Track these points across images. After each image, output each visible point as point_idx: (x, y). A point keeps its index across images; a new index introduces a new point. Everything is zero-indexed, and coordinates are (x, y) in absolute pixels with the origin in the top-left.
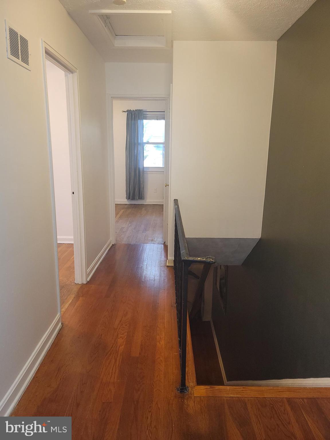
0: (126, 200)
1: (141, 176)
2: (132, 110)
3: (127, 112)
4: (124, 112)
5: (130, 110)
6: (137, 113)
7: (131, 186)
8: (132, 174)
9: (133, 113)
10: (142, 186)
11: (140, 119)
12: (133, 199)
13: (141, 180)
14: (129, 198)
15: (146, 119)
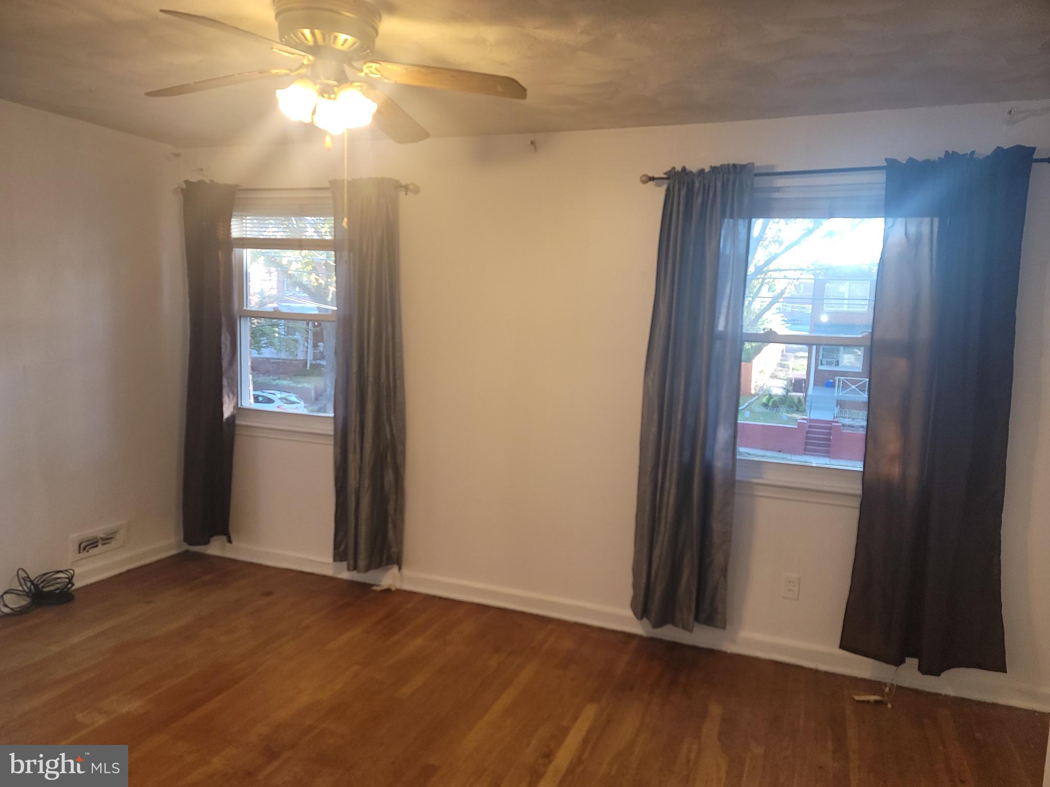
0: (629, 613)
1: (716, 506)
2: (693, 167)
3: (668, 178)
4: (652, 179)
5: (684, 169)
6: (719, 184)
7: (657, 553)
8: (666, 494)
9: (697, 185)
10: (718, 558)
11: (732, 217)
12: (665, 617)
13: (716, 526)
14: (642, 609)
15: (767, 213)
